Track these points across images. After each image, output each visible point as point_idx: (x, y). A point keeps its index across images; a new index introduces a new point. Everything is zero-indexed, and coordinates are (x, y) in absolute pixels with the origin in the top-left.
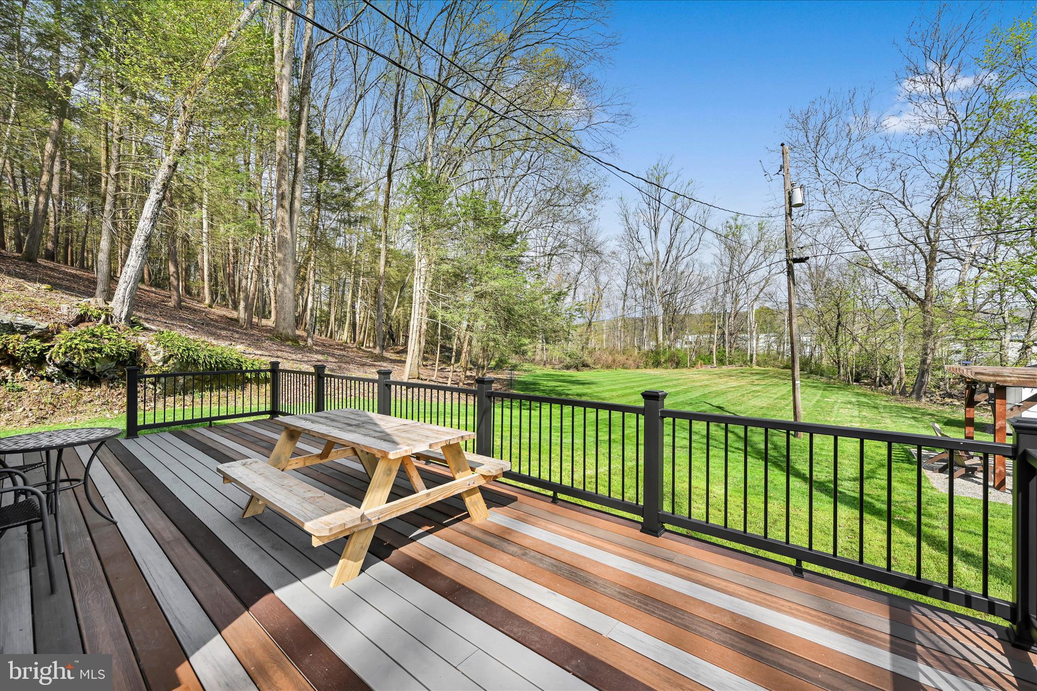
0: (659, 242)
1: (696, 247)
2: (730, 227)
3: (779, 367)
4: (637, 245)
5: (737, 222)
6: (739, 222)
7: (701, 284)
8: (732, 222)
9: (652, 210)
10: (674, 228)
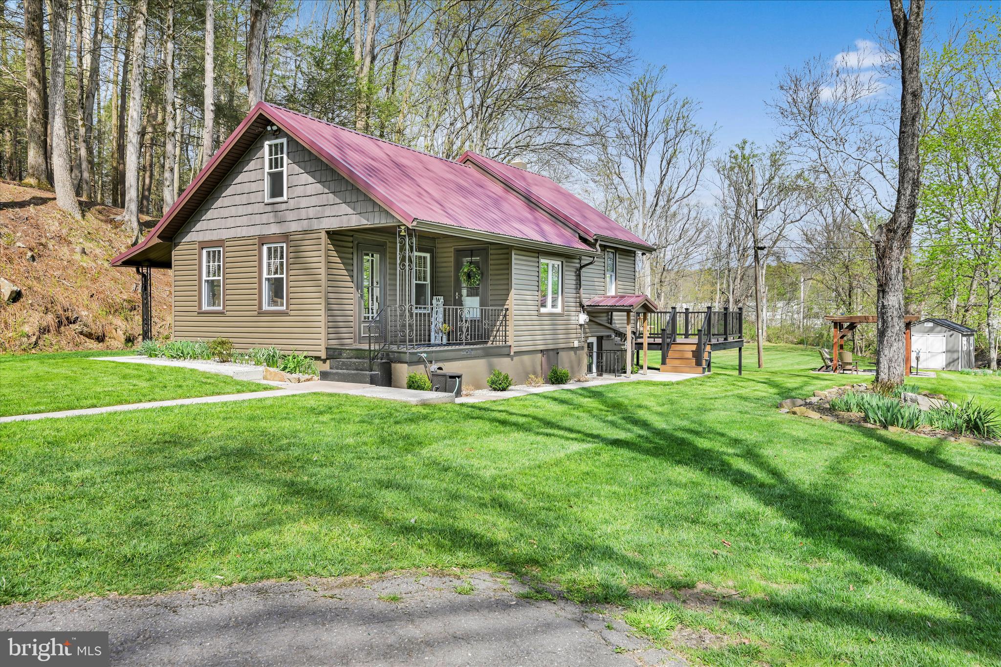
0: (645, 179)
1: (693, 188)
2: (736, 158)
3: (792, 342)
4: (616, 180)
5: (745, 152)
6: (747, 152)
7: (699, 231)
8: (738, 152)
9: (636, 135)
10: (664, 163)
